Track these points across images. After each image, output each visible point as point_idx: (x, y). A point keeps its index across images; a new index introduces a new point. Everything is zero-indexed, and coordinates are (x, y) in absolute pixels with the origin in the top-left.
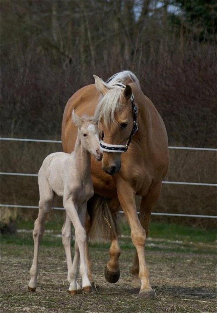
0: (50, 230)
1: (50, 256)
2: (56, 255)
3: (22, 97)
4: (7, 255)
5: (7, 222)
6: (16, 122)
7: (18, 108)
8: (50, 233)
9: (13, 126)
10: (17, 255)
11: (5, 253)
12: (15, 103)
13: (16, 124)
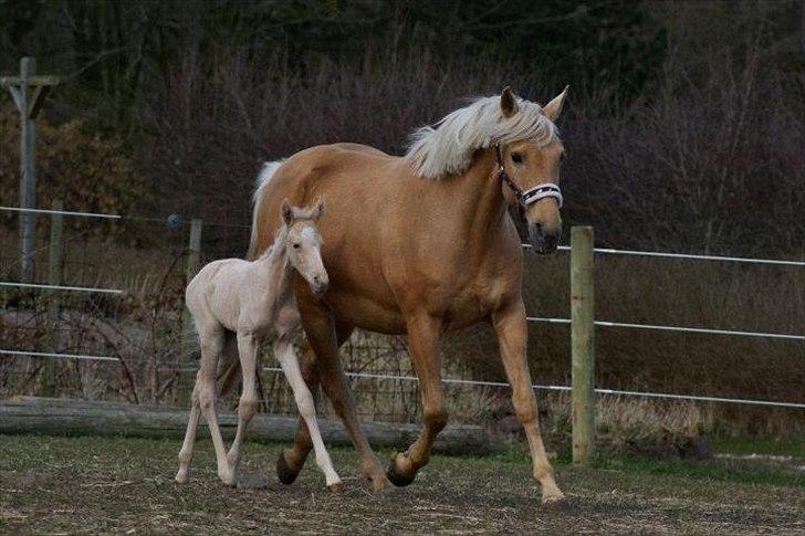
0: (786, 456)
1: (781, 500)
2: (795, 500)
3: (730, 173)
4: (691, 496)
5: (692, 434)
6: (716, 225)
7: (720, 197)
8: (784, 462)
9: (708, 235)
10: (713, 497)
11: (686, 491)
12: (714, 187)
13: (716, 232)
